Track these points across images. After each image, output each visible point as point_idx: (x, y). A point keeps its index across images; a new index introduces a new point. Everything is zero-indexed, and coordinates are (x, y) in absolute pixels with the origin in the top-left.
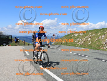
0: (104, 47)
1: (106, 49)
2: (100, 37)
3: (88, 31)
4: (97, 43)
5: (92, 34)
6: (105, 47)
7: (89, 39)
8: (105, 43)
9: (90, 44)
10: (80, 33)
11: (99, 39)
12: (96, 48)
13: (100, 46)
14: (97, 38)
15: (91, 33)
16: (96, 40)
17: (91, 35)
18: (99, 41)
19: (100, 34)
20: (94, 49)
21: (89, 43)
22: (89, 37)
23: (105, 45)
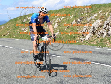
0: (81, 39)
1: (85, 42)
3: (53, 11)
4: (70, 32)
5: (60, 16)
6: (83, 39)
7: (56, 26)
8: (83, 32)
13: (75, 37)
14: (68, 23)
16: (68, 27)
17: (58, 19)
18: (72, 29)
22: (56, 23)
23: (83, 35)
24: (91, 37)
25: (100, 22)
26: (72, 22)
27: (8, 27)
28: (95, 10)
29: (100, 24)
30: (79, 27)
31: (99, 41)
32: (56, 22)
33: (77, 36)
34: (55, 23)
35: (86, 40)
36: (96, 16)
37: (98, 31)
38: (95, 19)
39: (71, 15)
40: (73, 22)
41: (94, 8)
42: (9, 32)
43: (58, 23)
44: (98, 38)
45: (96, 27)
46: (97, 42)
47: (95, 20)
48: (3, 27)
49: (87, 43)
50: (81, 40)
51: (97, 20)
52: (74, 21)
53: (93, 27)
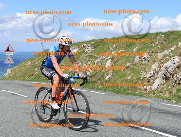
0: (145, 87)
1: (150, 92)
2: (137, 60)
4: (129, 75)
6: (148, 88)
7: (108, 63)
8: (148, 76)
9: (110, 79)
10: (84, 47)
11: (135, 64)
12: (125, 90)
14: (128, 60)
15: (114, 46)
16: (127, 67)
17: (113, 52)
18: (133, 70)
19: (139, 50)
20: (118, 93)
21: (107, 75)
22: (109, 59)
23: (149, 82)
24: (162, 84)
25: (178, 60)
26: (133, 58)
27: (37, 63)
28: (173, 40)
29: (177, 64)
30: (144, 67)
31: (174, 92)
32: (109, 57)
33: (140, 82)
34: (107, 60)
35: (153, 89)
36: (173, 49)
37: (173, 75)
38: (171, 55)
39: (135, 46)
40: (135, 58)
41: (171, 37)
42: (36, 71)
43: (112, 59)
44: (173, 86)
45: (170, 69)
46: (170, 93)
47: (171, 57)
48: (30, 62)
49: (154, 94)
50: (146, 89)
51: (173, 56)
52: (138, 57)
53: (166, 68)
